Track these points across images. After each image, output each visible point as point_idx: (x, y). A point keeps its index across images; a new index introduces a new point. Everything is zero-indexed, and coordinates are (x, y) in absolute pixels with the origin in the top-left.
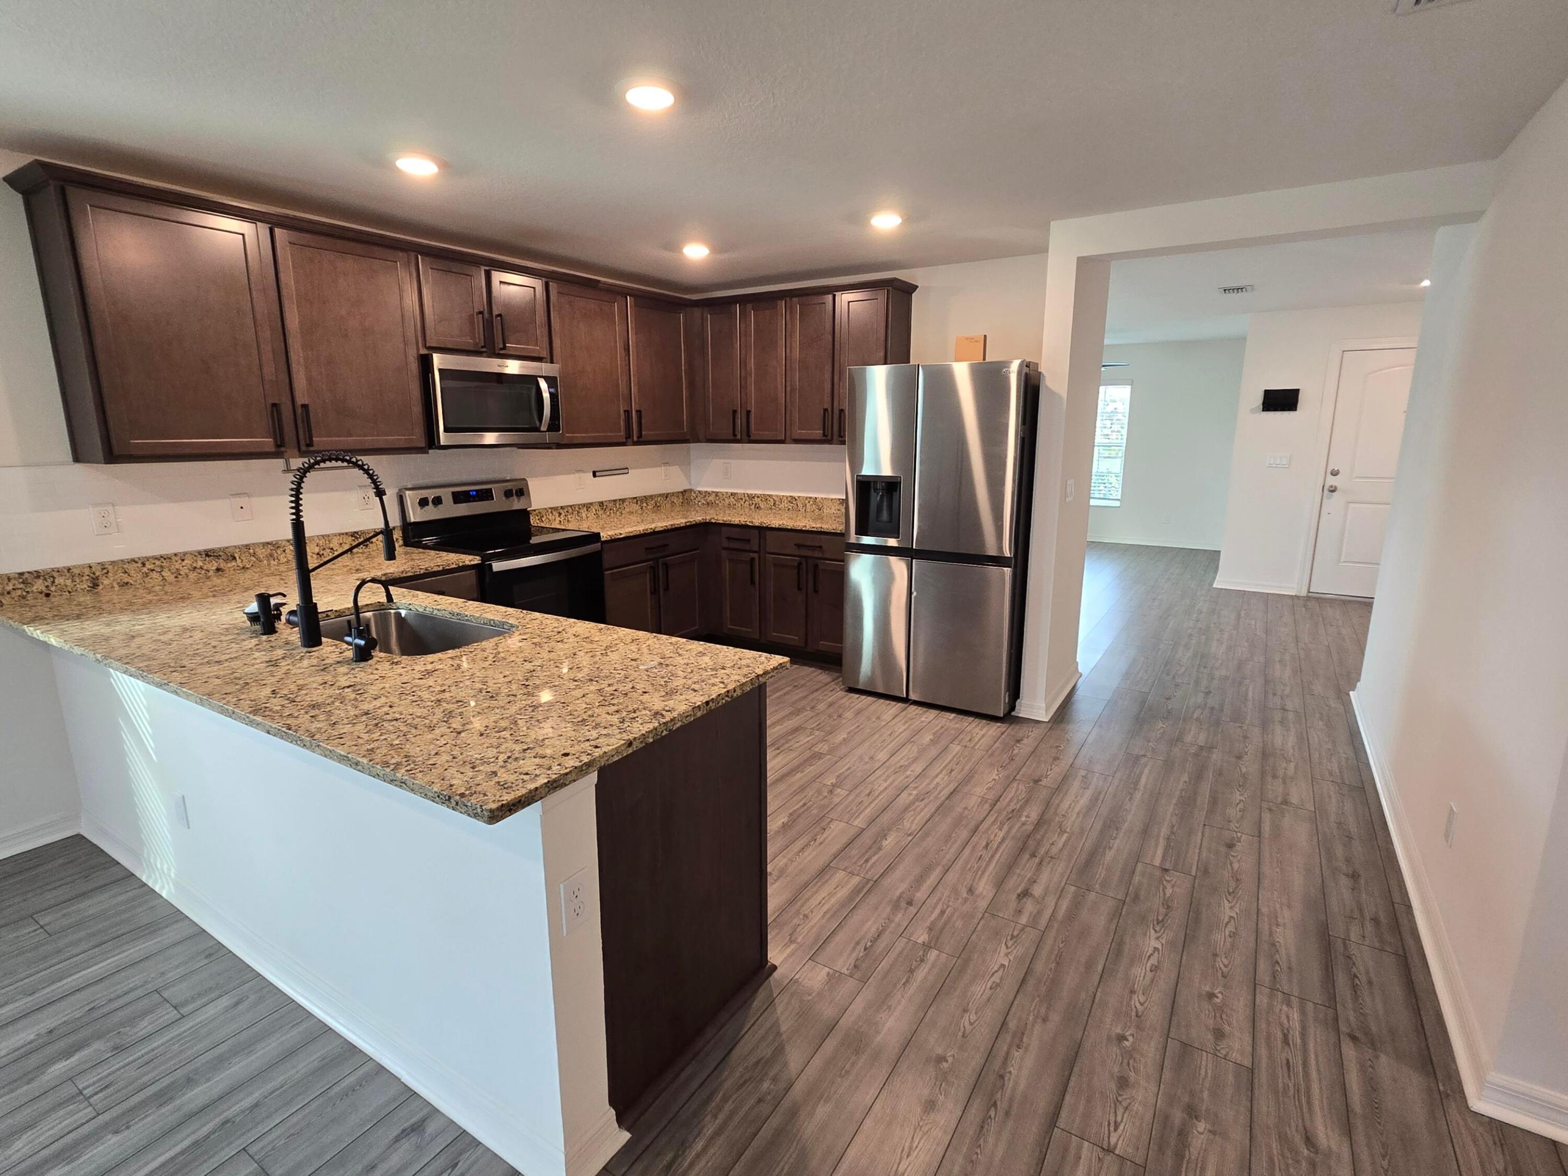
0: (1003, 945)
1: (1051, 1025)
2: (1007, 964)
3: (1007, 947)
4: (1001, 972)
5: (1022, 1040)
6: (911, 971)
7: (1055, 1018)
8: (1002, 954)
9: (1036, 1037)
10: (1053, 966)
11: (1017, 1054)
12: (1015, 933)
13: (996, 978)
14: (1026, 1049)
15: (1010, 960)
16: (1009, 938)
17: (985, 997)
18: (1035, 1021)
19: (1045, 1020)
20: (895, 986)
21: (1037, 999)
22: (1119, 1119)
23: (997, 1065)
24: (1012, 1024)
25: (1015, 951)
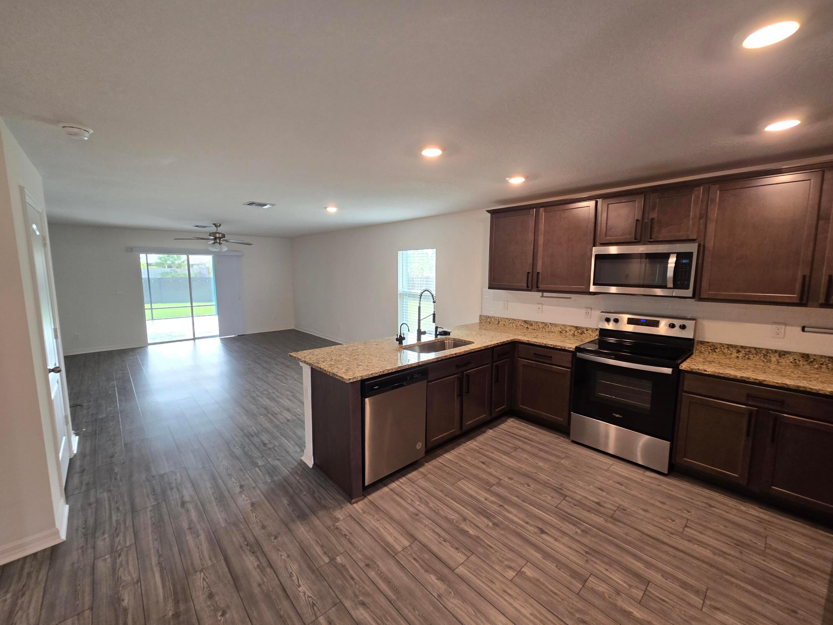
0: (312, 596)
1: (255, 585)
2: (299, 589)
3: (308, 597)
4: (297, 583)
5: (259, 569)
6: (322, 546)
7: (257, 590)
8: (306, 591)
9: (256, 576)
10: (282, 613)
11: (256, 564)
12: (315, 608)
13: (295, 578)
14: (255, 568)
15: (300, 592)
16: (314, 602)
17: (289, 567)
18: (263, 580)
19: (259, 585)
20: (318, 537)
21: (271, 589)
22: (204, 582)
23: (259, 554)
24: (268, 570)
25: (304, 598)
